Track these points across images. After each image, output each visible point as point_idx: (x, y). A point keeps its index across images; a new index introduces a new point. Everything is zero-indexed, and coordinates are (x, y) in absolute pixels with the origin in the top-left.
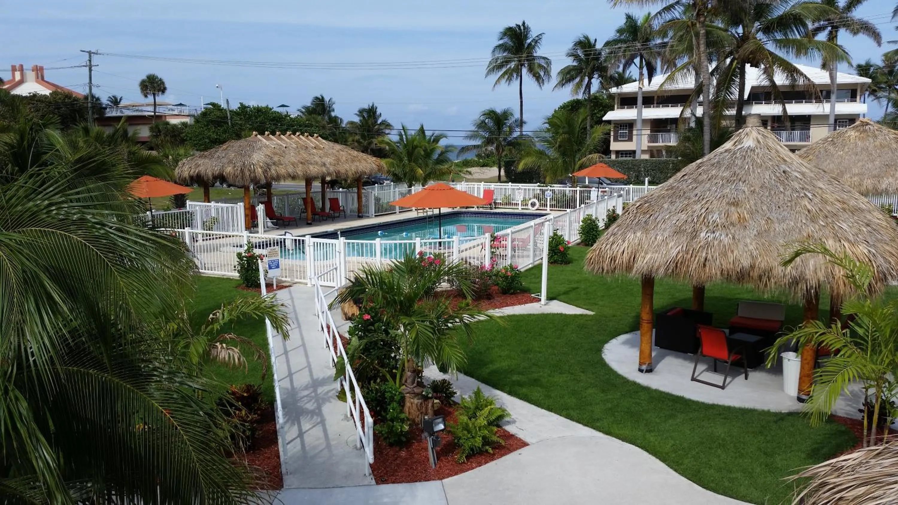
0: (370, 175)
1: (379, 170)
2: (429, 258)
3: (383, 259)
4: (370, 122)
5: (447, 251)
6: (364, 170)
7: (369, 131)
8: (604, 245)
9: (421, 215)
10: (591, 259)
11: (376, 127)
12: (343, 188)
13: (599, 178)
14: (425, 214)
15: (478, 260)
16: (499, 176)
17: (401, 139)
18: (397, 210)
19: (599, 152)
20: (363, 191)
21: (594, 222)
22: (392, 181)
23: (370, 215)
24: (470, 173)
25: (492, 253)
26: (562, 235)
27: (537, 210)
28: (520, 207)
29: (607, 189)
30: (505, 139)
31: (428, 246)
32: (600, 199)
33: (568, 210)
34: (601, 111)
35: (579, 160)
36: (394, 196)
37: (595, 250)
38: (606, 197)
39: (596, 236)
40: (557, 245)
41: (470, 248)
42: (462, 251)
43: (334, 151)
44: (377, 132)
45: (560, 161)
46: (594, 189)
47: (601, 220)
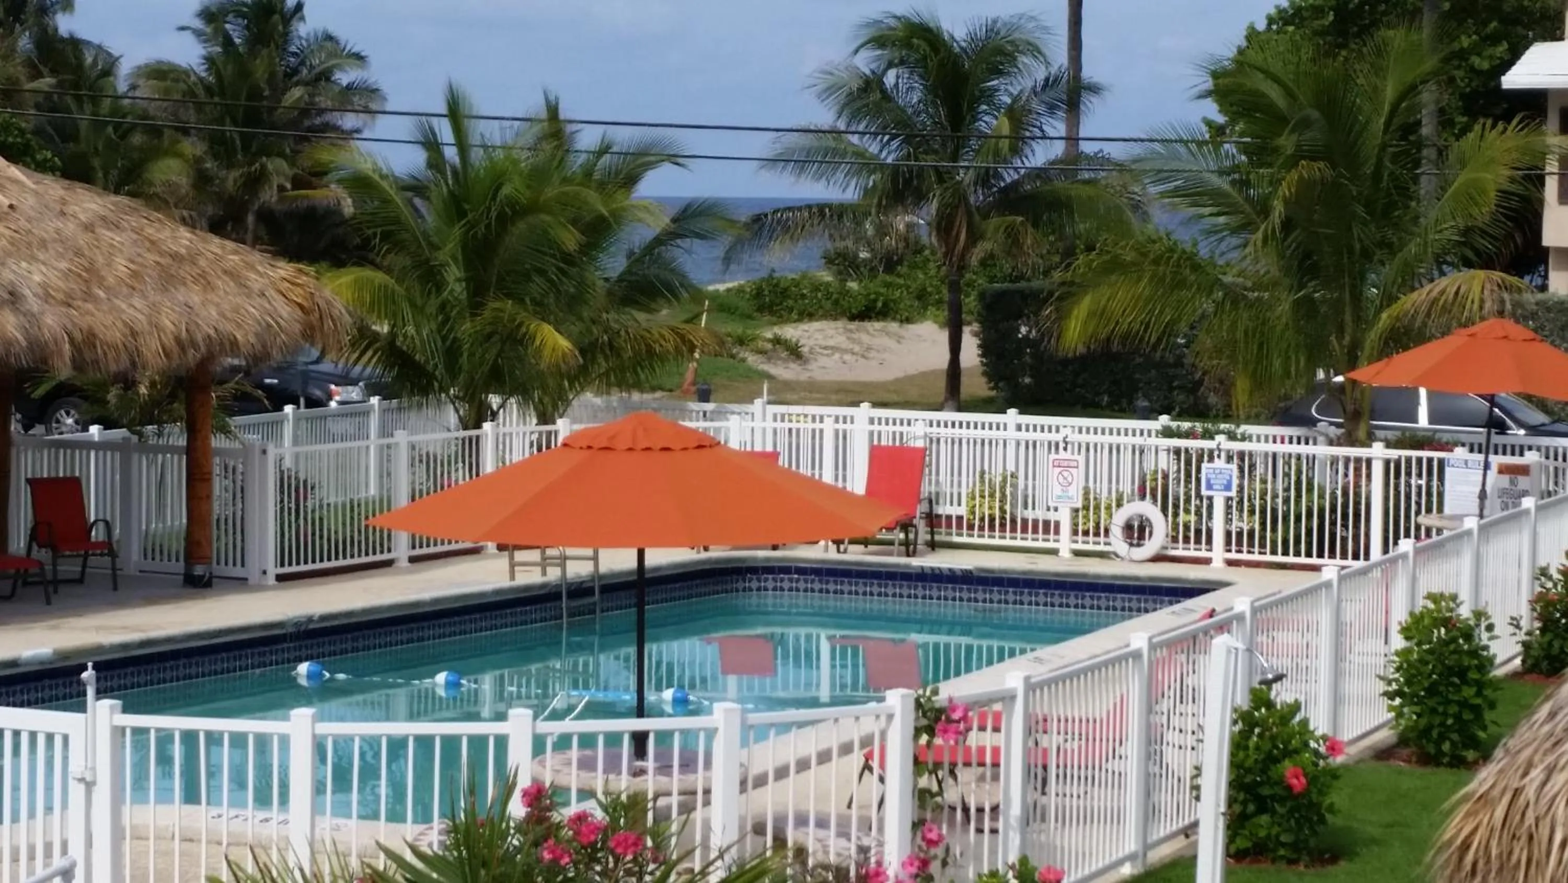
0: (259, 358)
1: (310, 333)
2: (581, 818)
3: (326, 823)
4: (260, 69)
5: (676, 781)
6: (229, 327)
7: (253, 118)
8: (1537, 774)
9: (530, 577)
10: (1465, 846)
11: (297, 93)
12: (108, 424)
13: (1492, 400)
14: (553, 574)
15: (844, 833)
16: (954, 370)
17: (436, 161)
18: (401, 549)
19: (1487, 263)
20: (218, 442)
21: (1468, 635)
22: (373, 389)
23: (254, 577)
24: (794, 352)
25: (923, 796)
26: (1296, 707)
27: (1158, 558)
28: (1065, 543)
29: (1531, 457)
30: (985, 178)
31: (574, 753)
32: (1494, 512)
33: (1331, 569)
34: (1494, 39)
35: (1389, 299)
36: (386, 474)
37: (1485, 800)
38: (1528, 503)
39: (1477, 710)
40: (1272, 760)
41: (803, 765)
42: (761, 781)
43: (70, 228)
44: (294, 124)
45: (1284, 307)
46: (1460, 452)
47: (1502, 628)
